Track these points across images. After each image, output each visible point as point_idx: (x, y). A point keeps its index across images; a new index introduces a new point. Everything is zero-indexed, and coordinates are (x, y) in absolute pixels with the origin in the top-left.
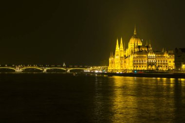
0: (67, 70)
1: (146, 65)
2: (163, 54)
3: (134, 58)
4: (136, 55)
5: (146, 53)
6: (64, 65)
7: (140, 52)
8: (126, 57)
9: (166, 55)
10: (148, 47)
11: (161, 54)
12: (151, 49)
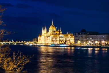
0: (14, 44)
1: (59, 41)
2: (68, 35)
3: (52, 37)
4: (53, 36)
5: (59, 34)
6: (12, 41)
7: (55, 34)
8: (47, 37)
9: (69, 36)
10: (59, 31)
11: (66, 35)
12: (61, 32)
